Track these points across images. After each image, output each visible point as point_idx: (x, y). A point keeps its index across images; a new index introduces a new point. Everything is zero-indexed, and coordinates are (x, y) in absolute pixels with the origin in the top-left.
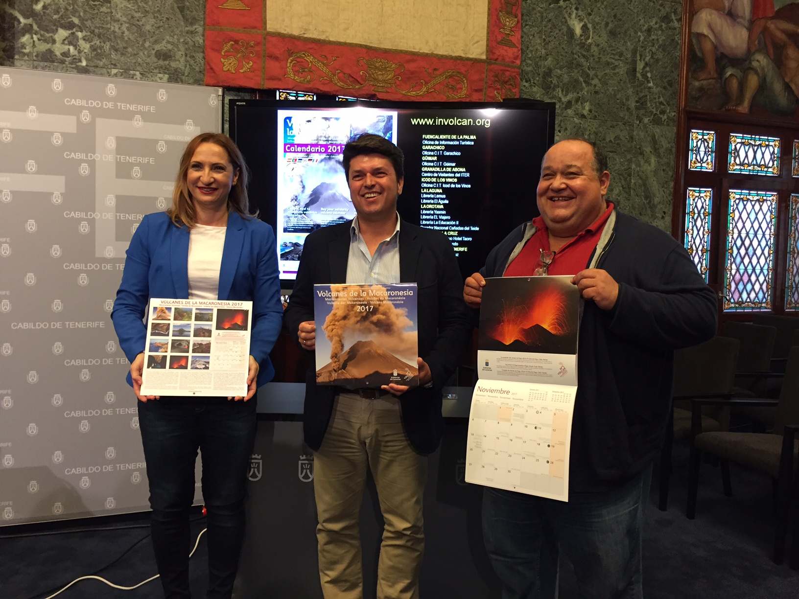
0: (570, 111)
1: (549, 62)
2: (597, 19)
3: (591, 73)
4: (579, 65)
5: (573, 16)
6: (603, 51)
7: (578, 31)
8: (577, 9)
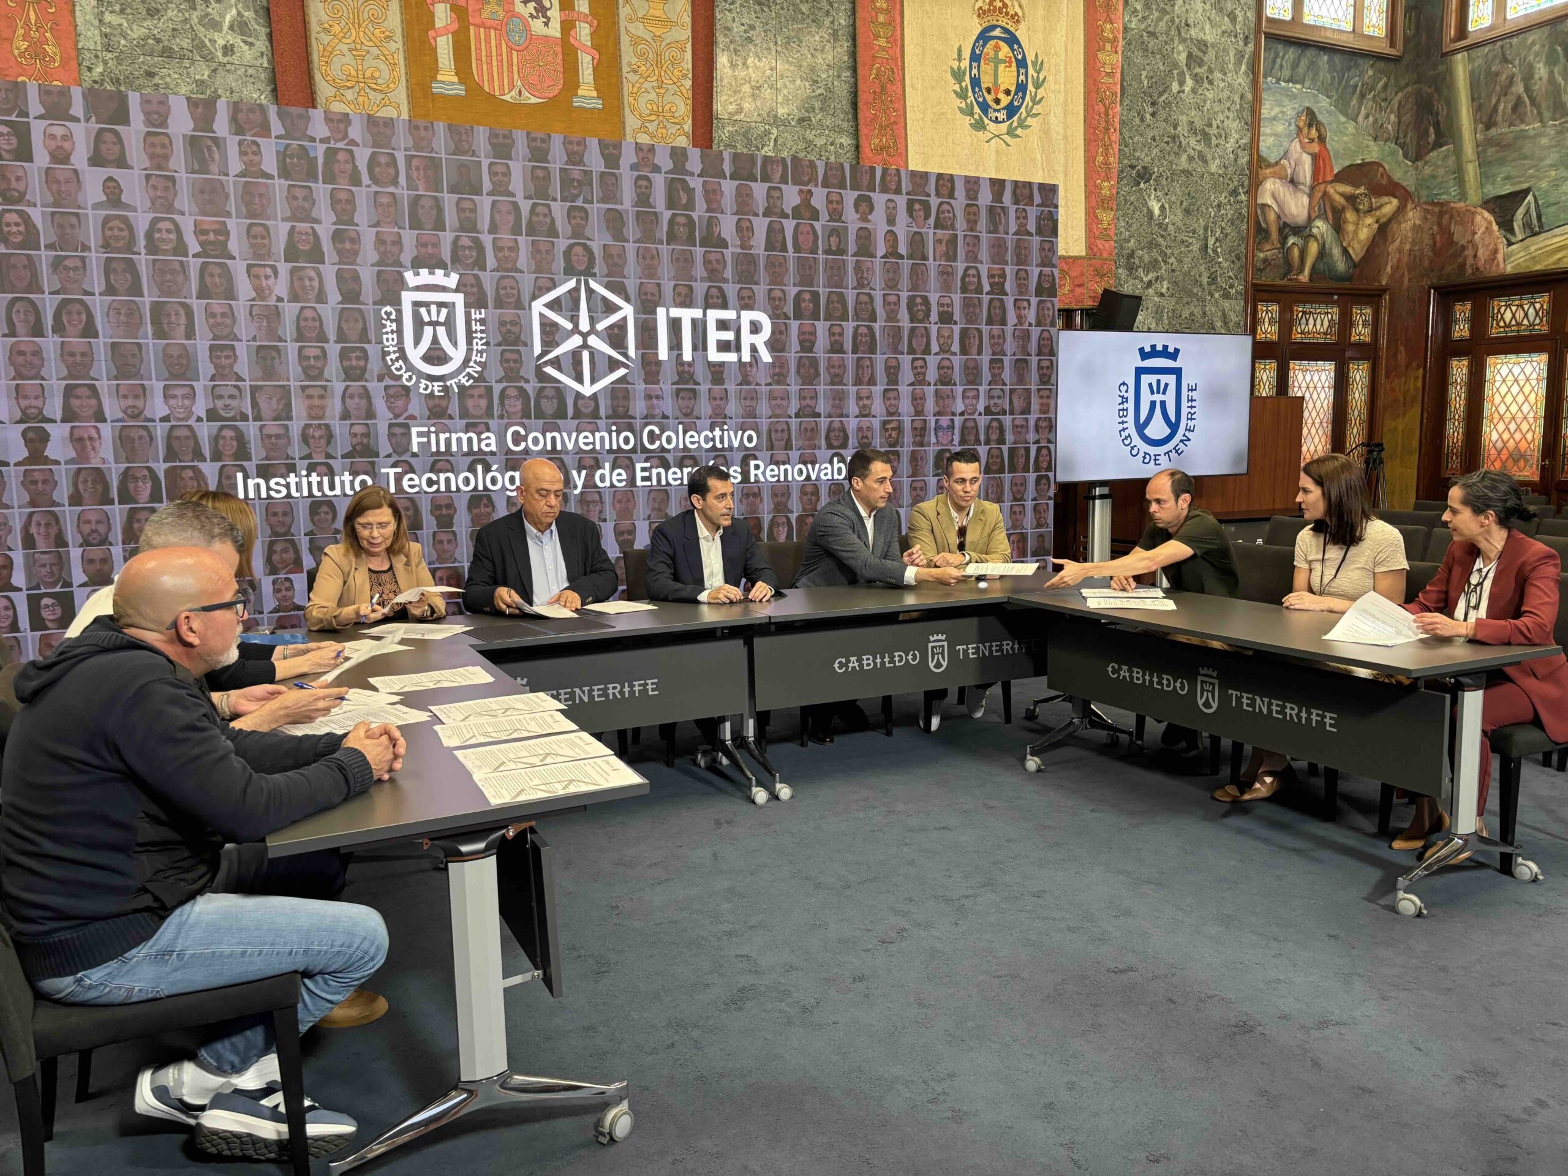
0: (1151, 291)
1: (1132, 244)
2: (1173, 199)
3: (1169, 252)
4: (1158, 245)
5: (1152, 197)
6: (1178, 229)
7: (1157, 212)
8: (1155, 190)
